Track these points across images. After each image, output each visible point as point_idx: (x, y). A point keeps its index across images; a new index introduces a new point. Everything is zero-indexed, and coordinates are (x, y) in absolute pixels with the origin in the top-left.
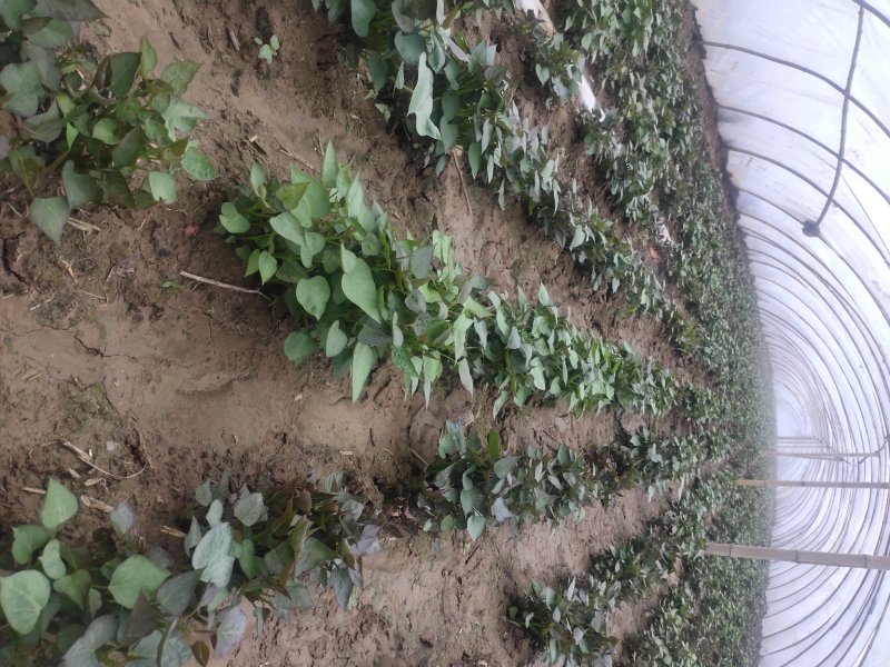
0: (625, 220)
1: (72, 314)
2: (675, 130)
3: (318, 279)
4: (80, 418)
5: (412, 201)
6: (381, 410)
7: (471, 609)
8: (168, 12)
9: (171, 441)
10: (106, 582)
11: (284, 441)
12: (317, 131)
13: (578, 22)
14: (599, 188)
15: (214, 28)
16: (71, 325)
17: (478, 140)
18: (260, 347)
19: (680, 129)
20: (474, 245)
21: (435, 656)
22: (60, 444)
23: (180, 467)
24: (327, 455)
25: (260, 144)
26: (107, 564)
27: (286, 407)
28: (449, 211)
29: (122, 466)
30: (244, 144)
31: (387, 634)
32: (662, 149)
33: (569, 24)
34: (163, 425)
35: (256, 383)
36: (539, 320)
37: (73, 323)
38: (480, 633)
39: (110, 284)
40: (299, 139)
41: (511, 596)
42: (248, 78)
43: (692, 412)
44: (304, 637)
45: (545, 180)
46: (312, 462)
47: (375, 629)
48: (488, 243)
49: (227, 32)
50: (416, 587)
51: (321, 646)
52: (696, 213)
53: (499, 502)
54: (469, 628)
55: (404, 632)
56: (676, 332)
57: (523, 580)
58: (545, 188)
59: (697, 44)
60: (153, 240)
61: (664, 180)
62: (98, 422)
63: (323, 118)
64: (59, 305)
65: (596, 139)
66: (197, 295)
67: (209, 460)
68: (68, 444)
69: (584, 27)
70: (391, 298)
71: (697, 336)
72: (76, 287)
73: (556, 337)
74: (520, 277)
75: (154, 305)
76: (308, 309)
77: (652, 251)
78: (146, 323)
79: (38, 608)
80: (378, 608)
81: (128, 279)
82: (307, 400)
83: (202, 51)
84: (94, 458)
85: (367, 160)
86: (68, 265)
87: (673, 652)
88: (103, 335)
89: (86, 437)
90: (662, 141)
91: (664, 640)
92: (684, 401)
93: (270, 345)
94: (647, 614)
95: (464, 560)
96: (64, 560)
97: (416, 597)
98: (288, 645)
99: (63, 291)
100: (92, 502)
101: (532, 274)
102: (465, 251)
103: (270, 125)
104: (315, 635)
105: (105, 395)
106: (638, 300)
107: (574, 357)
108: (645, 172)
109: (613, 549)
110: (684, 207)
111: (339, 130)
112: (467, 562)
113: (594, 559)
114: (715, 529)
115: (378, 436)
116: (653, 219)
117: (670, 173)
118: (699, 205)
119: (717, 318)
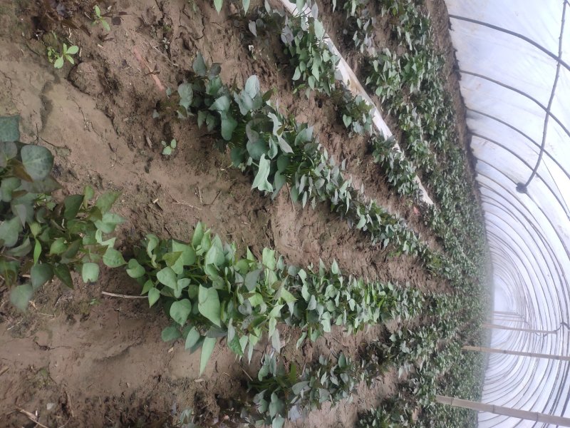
0: (397, 194)
1: (33, 328)
2: (435, 132)
3: (184, 300)
4: (32, 392)
5: (256, 211)
6: (224, 349)
8: (108, 131)
9: (87, 394)
11: (159, 380)
12: (198, 183)
13: (374, 80)
14: (381, 177)
15: (137, 136)
16: (32, 334)
17: (297, 187)
18: (149, 324)
19: (439, 131)
20: (295, 229)
22: (18, 412)
23: (91, 413)
24: (186, 384)
25: (160, 204)
28: (279, 213)
29: (55, 420)
30: (149, 207)
32: (425, 148)
33: (368, 81)
34: (83, 385)
35: (144, 346)
36: (330, 287)
37: (32, 333)
39: (57, 306)
40: (186, 190)
42: (157, 161)
43: (434, 312)
45: (342, 193)
46: (176, 391)
48: (305, 226)
49: (145, 137)
52: (446, 182)
53: (294, 408)
56: (426, 261)
58: (341, 197)
59: (456, 71)
61: (426, 165)
62: (43, 392)
63: (203, 174)
64: (25, 324)
65: (380, 153)
66: (111, 302)
67: (110, 402)
68: (23, 411)
69: (378, 83)
70: (230, 306)
71: (441, 262)
72: (36, 312)
73: (341, 294)
74: (323, 245)
75: (83, 313)
76: (176, 320)
77: (415, 209)
78: (78, 324)
81: (69, 302)
82: (176, 351)
83: (129, 150)
85: (229, 193)
86: (33, 303)
88: (50, 337)
89: (35, 403)
90: (426, 142)
93: (155, 322)
99: (28, 316)
101: (333, 241)
102: (289, 234)
103: (168, 186)
105: (49, 374)
106: (402, 248)
107: (352, 303)
108: (411, 168)
109: (372, 410)
110: (438, 180)
111: (211, 179)
113: (360, 416)
114: (445, 381)
115: (220, 365)
116: (415, 194)
117: (430, 160)
118: (449, 177)
119: (456, 246)
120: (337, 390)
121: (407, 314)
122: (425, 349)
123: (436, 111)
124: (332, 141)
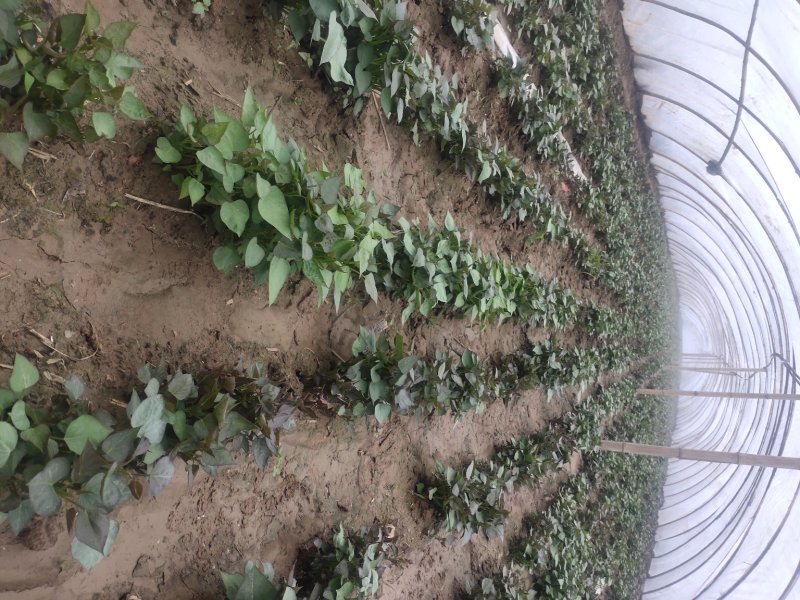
0: (538, 157)
1: (35, 227)
2: (589, 76)
3: (240, 202)
4: (43, 311)
5: (333, 137)
6: (304, 316)
7: (383, 483)
9: (120, 333)
10: (62, 435)
11: (217, 337)
12: (247, 75)
14: (513, 129)
16: (35, 236)
17: (387, 85)
18: (196, 259)
19: (593, 75)
20: (392, 177)
21: (349, 519)
22: (27, 331)
23: (127, 354)
24: (255, 351)
25: (195, 88)
26: (63, 421)
27: (219, 310)
28: (368, 146)
29: (78, 350)
30: (179, 87)
31: (308, 499)
32: (574, 93)
34: (112, 320)
35: (192, 288)
36: (443, 243)
37: (36, 234)
38: (390, 503)
39: (66, 203)
40: (231, 82)
41: (420, 475)
42: (185, 30)
43: (594, 327)
44: (235, 497)
45: (455, 121)
46: (242, 355)
47: (298, 495)
48: (406, 175)
50: (335, 462)
51: (251, 505)
52: (606, 152)
53: (403, 393)
54: (381, 499)
55: (323, 498)
56: (581, 257)
57: (431, 462)
58: (454, 127)
60: (101, 167)
61: (576, 121)
62: (58, 315)
63: (252, 64)
64: (24, 219)
65: (508, 84)
66: (140, 214)
67: (152, 350)
68: (33, 331)
70: (303, 220)
71: (602, 262)
72: (38, 205)
73: (459, 258)
74: (434, 206)
75: (103, 222)
76: (231, 227)
77: (564, 185)
78: (97, 236)
79: (9, 451)
80: (300, 477)
81: (81, 199)
82: (238, 305)
83: (144, 6)
84: (55, 343)
85: (293, 101)
86: (31, 187)
87: (567, 530)
88: (61, 245)
89: (49, 326)
90: (575, 85)
91: (559, 520)
92: (586, 318)
93: (204, 258)
94: (547, 499)
95: (377, 443)
96: (30, 418)
97: (335, 471)
98: (222, 502)
99: (27, 208)
100: (53, 377)
101: (447, 203)
102: (384, 182)
103: (204, 70)
104: (245, 496)
105: (63, 294)
106: (545, 229)
107: (476, 275)
108: (553, 114)
109: (513, 440)
110: (594, 146)
111: (267, 75)
112: (380, 445)
113: (497, 449)
115: (300, 337)
116: (562, 156)
117: (581, 115)
118: (610, 144)
119: (623, 246)
120: (463, 393)
121: (556, 320)
122: (584, 371)
123: (588, 42)
124: (438, 57)
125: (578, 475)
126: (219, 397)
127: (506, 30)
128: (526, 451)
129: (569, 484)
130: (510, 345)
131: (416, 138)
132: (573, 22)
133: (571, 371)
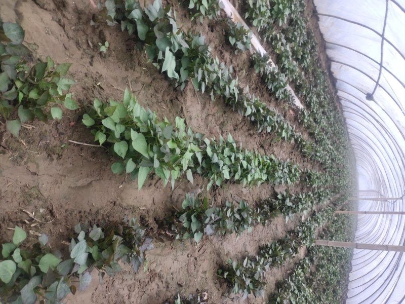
0: (277, 99)
1: (25, 160)
2: (302, 56)
3: (124, 142)
4: (29, 200)
5: (171, 101)
6: (158, 190)
7: (201, 271)
8: (62, 35)
9: (66, 207)
10: (38, 264)
11: (115, 204)
12: (128, 76)
13: (251, 14)
14: (263, 86)
15: (82, 40)
17: (196, 77)
18: (103, 167)
19: (304, 56)
20: (201, 117)
21: (183, 290)
22: (21, 211)
23: (70, 218)
24: (133, 210)
25: (102, 86)
26: (38, 257)
27: (115, 191)
28: (189, 103)
29: (46, 218)
30: (94, 87)
31: (162, 281)
32: (294, 66)
33: (247, 15)
34: (63, 201)
35: (102, 182)
36: (227, 150)
37: (26, 163)
38: (205, 281)
39: (40, 147)
40: (120, 80)
41: (220, 265)
42: (97, 58)
43: (310, 182)
44: (125, 283)
45: (232, 88)
46: (127, 212)
47: (157, 279)
48: (208, 115)
49: (87, 41)
50: (176, 262)
51: (133, 287)
52: (313, 93)
53: (208, 226)
54: (199, 279)
55: (169, 281)
56: (301, 147)
57: (225, 258)
58: (232, 92)
59: (315, 14)
60: (57, 129)
61: (296, 79)
62: (36, 201)
63: (130, 71)
64: (20, 157)
65: (259, 66)
66: (76, 148)
67: (82, 214)
68: (24, 210)
69: (254, 16)
70: (155, 148)
71: (312, 149)
72: (26, 149)
73: (235, 156)
74: (223, 129)
75: (58, 154)
76: (119, 154)
77: (291, 111)
78: (55, 161)
79: (12, 274)
80: (158, 271)
81: (47, 145)
82: (125, 187)
83: (77, 49)
84: (35, 215)
85: (151, 86)
86: (23, 142)
87: (299, 288)
88: (38, 167)
89: (32, 207)
90: (295, 62)
91: (295, 283)
92: (305, 178)
93: (108, 167)
94: (288, 272)
95: (197, 250)
96: (22, 256)
97: (176, 266)
98: (118, 286)
99: (22, 151)
100: (34, 233)
101: (229, 126)
102: (197, 120)
103: (107, 76)
104: (130, 282)
105: (39, 191)
106: (281, 135)
107: (245, 164)
108: (283, 78)
109: (269, 244)
110: (306, 91)
111: (137, 75)
112: (199, 251)
113: (261, 248)
115: (156, 200)
116: (289, 98)
117: (299, 76)
118: (315, 89)
119: (324, 139)
120: (240, 223)
121: (289, 181)
122: (304, 206)
123: (300, 40)
124: (223, 56)
125: (304, 259)
126: (115, 237)
127: (258, 38)
128: (276, 249)
129: (300, 264)
130: (265, 195)
131: (212, 98)
132: (292, 31)
133: (298, 206)
